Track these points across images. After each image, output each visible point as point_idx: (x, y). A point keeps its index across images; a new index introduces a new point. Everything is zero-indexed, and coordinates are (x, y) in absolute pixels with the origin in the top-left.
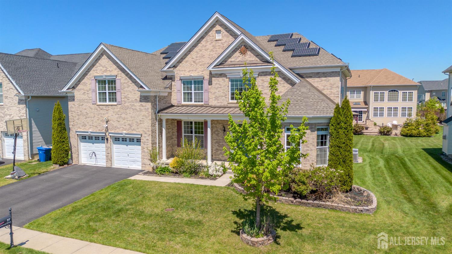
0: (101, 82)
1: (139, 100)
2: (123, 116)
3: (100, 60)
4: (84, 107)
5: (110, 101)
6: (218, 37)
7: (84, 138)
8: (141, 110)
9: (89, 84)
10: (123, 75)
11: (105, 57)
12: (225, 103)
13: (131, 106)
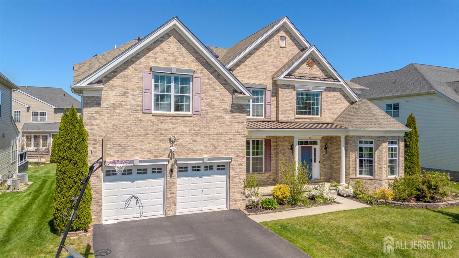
0: (162, 78)
1: (229, 109)
2: (203, 132)
3: (164, 43)
5: (176, 109)
6: (282, 44)
7: (111, 173)
8: (232, 124)
9: (138, 78)
12: (291, 118)
13: (216, 118)
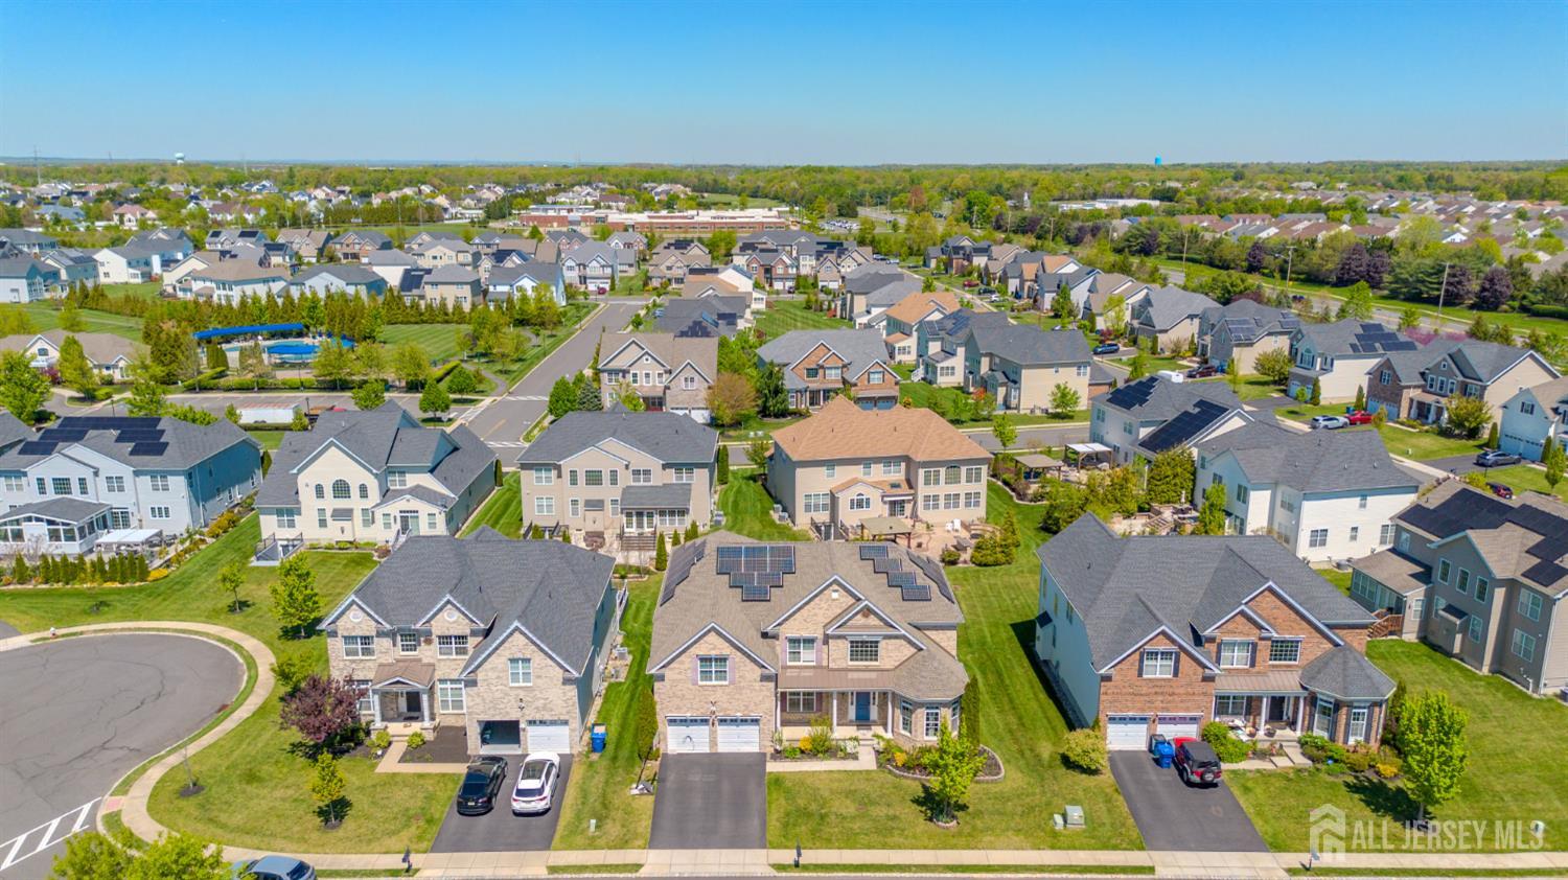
0: (705, 660)
1: (758, 680)
2: (737, 696)
3: (706, 638)
4: (679, 687)
5: (716, 679)
6: (835, 595)
7: (672, 722)
8: (761, 690)
9: (689, 663)
10: (739, 654)
11: (713, 633)
12: (844, 666)
13: (748, 686)
